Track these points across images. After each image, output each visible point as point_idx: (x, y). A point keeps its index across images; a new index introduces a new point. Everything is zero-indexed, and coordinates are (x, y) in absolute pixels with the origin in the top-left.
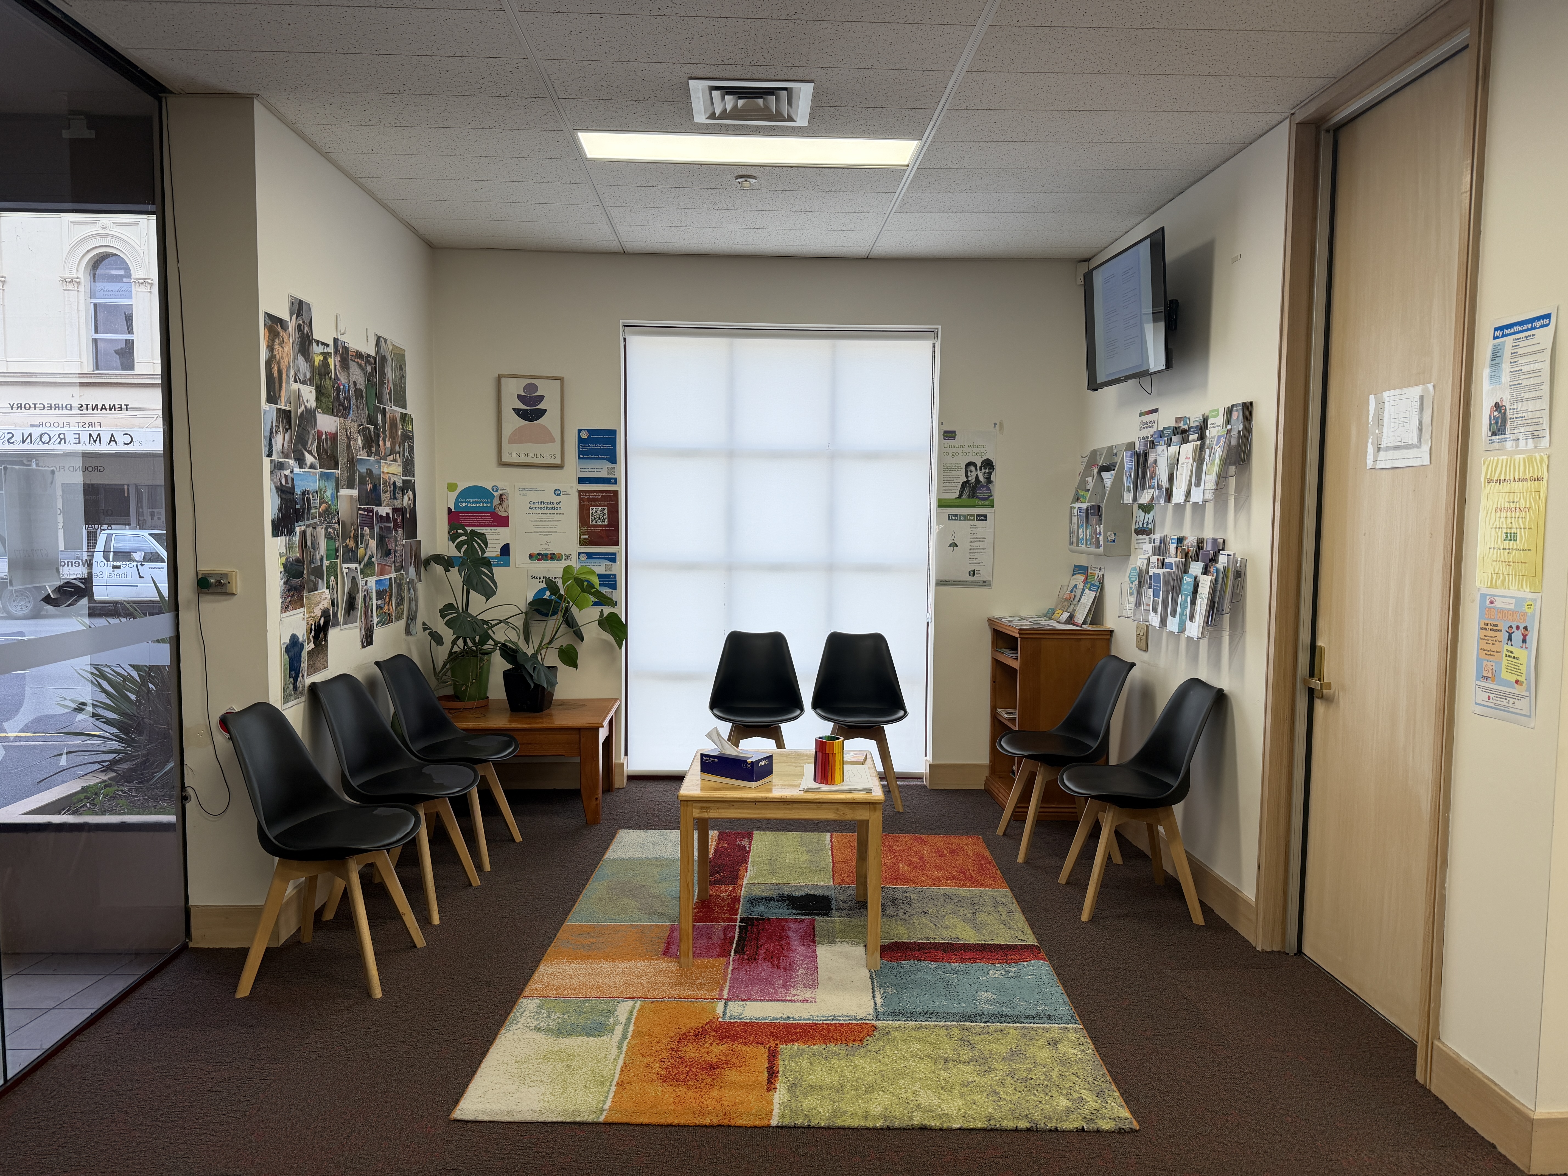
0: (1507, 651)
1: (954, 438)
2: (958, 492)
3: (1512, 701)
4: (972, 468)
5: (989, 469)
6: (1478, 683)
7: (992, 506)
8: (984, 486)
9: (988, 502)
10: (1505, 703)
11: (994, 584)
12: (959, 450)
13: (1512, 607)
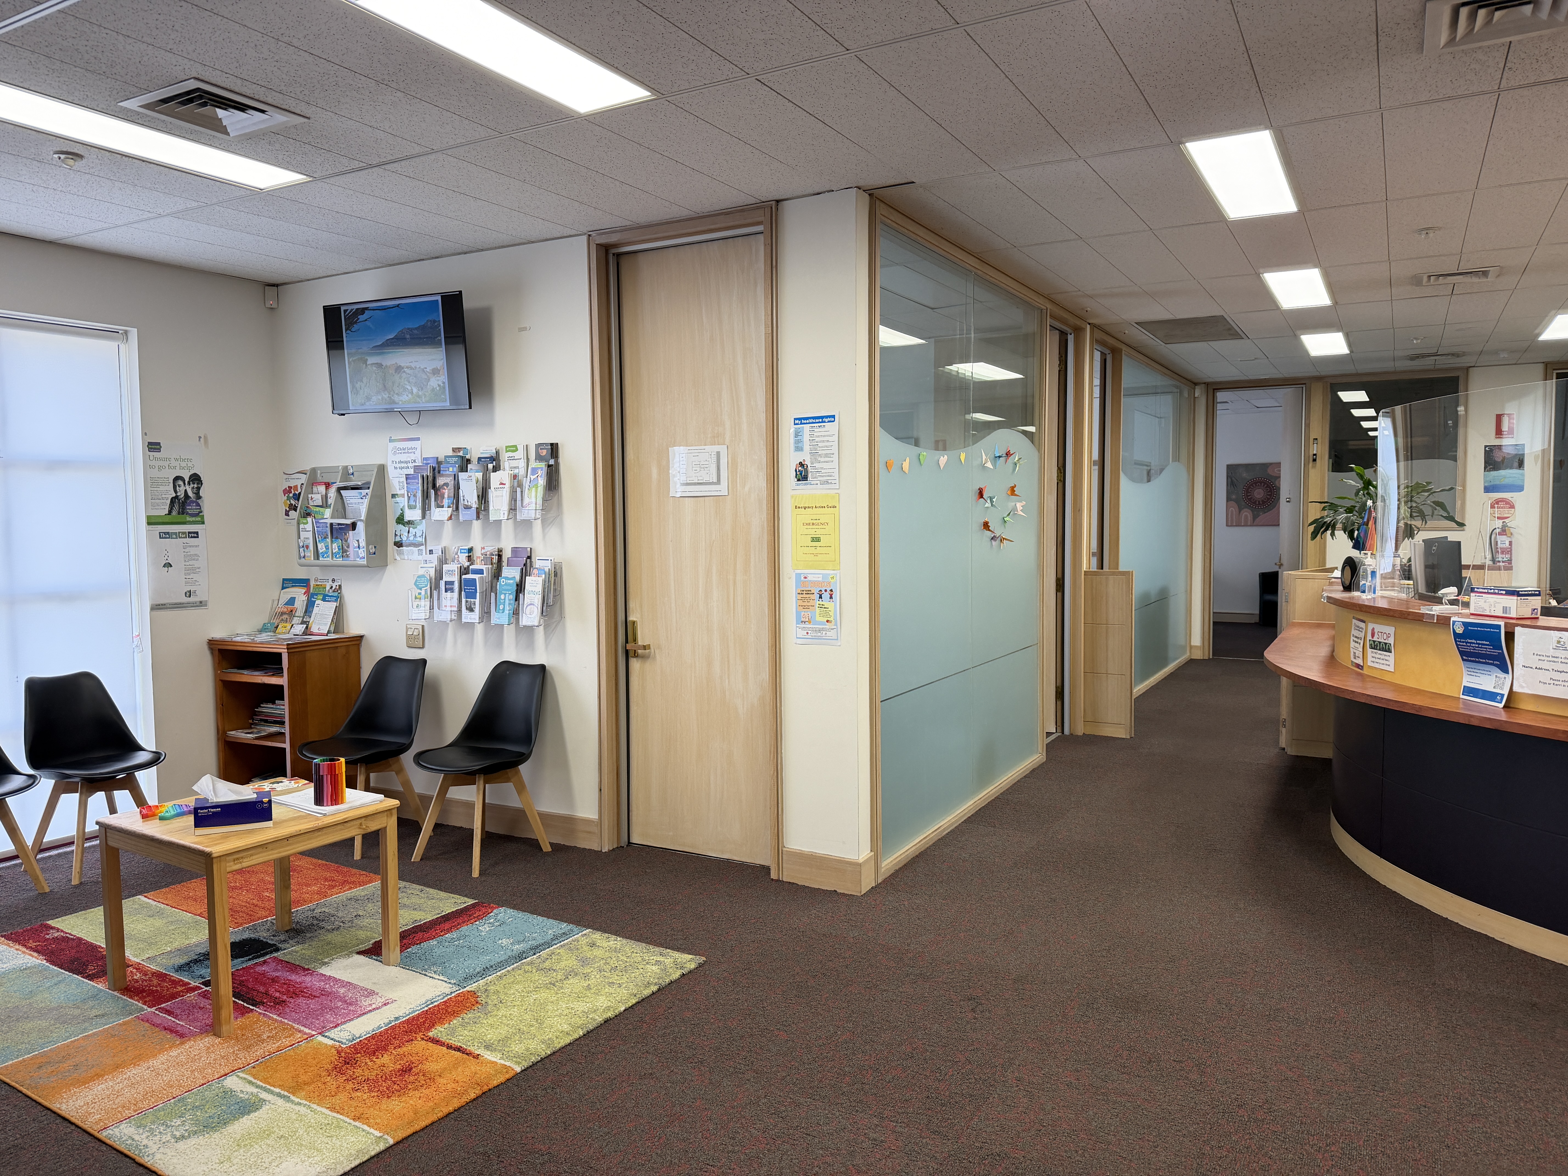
0: (820, 604)
1: (159, 450)
2: (167, 508)
3: (824, 632)
4: (180, 483)
5: (197, 484)
6: (797, 626)
7: (203, 523)
8: (193, 502)
9: (198, 519)
10: (819, 634)
11: (210, 604)
12: (166, 464)
13: (820, 579)
